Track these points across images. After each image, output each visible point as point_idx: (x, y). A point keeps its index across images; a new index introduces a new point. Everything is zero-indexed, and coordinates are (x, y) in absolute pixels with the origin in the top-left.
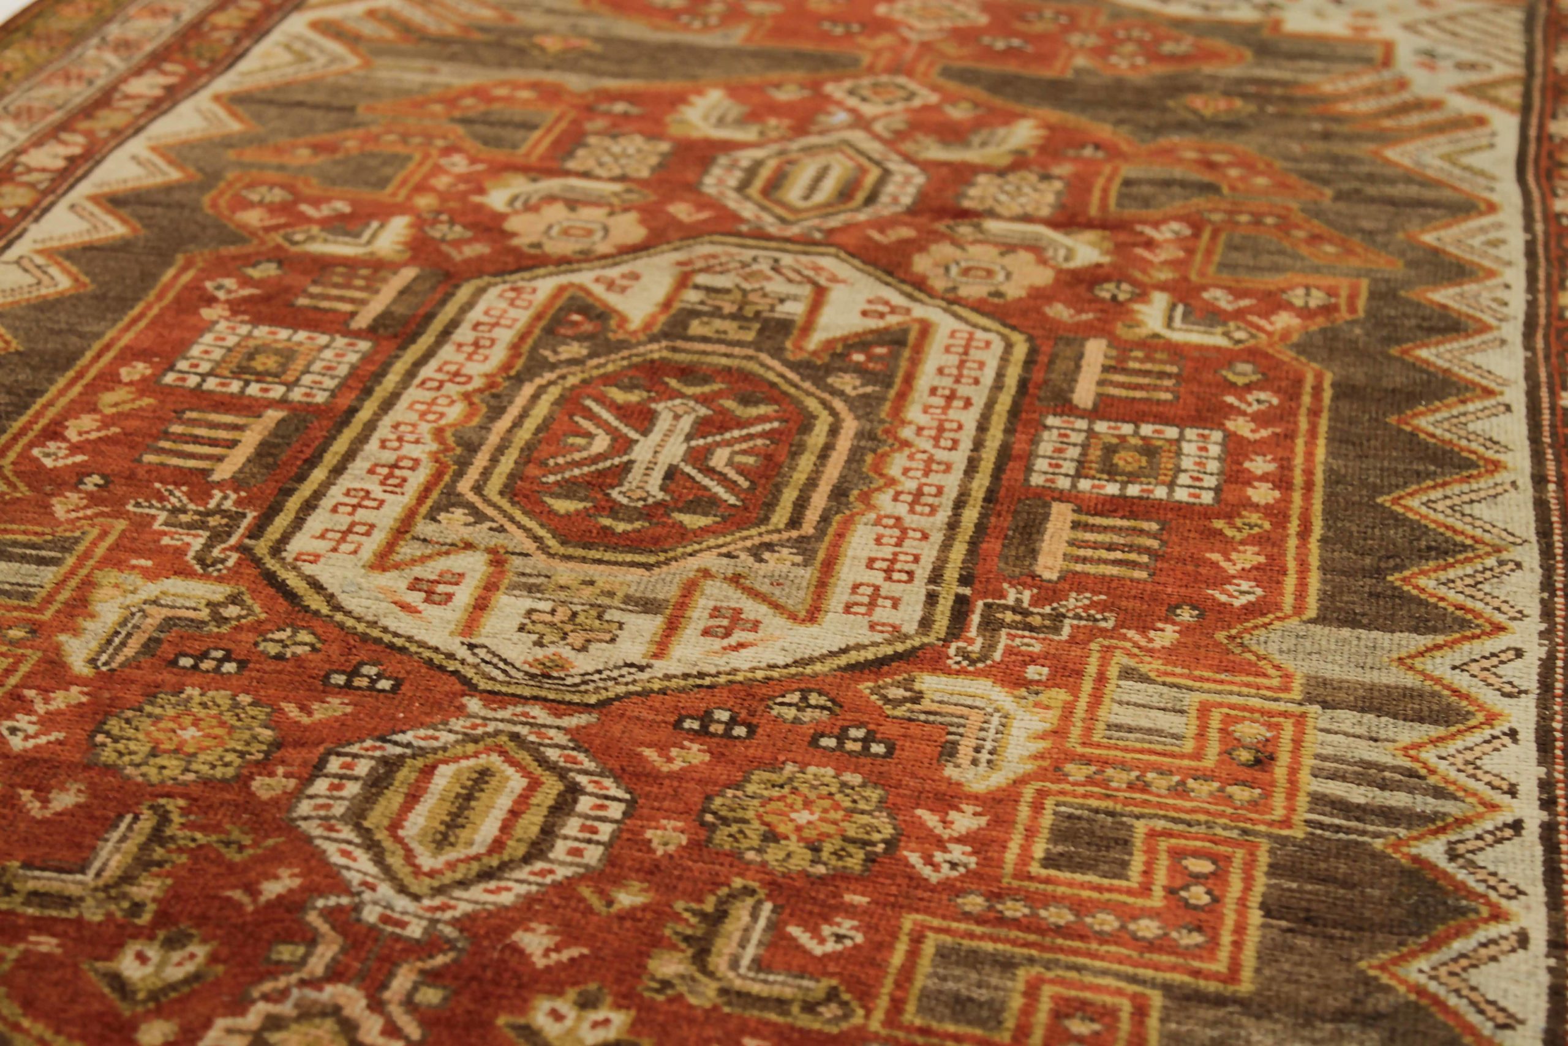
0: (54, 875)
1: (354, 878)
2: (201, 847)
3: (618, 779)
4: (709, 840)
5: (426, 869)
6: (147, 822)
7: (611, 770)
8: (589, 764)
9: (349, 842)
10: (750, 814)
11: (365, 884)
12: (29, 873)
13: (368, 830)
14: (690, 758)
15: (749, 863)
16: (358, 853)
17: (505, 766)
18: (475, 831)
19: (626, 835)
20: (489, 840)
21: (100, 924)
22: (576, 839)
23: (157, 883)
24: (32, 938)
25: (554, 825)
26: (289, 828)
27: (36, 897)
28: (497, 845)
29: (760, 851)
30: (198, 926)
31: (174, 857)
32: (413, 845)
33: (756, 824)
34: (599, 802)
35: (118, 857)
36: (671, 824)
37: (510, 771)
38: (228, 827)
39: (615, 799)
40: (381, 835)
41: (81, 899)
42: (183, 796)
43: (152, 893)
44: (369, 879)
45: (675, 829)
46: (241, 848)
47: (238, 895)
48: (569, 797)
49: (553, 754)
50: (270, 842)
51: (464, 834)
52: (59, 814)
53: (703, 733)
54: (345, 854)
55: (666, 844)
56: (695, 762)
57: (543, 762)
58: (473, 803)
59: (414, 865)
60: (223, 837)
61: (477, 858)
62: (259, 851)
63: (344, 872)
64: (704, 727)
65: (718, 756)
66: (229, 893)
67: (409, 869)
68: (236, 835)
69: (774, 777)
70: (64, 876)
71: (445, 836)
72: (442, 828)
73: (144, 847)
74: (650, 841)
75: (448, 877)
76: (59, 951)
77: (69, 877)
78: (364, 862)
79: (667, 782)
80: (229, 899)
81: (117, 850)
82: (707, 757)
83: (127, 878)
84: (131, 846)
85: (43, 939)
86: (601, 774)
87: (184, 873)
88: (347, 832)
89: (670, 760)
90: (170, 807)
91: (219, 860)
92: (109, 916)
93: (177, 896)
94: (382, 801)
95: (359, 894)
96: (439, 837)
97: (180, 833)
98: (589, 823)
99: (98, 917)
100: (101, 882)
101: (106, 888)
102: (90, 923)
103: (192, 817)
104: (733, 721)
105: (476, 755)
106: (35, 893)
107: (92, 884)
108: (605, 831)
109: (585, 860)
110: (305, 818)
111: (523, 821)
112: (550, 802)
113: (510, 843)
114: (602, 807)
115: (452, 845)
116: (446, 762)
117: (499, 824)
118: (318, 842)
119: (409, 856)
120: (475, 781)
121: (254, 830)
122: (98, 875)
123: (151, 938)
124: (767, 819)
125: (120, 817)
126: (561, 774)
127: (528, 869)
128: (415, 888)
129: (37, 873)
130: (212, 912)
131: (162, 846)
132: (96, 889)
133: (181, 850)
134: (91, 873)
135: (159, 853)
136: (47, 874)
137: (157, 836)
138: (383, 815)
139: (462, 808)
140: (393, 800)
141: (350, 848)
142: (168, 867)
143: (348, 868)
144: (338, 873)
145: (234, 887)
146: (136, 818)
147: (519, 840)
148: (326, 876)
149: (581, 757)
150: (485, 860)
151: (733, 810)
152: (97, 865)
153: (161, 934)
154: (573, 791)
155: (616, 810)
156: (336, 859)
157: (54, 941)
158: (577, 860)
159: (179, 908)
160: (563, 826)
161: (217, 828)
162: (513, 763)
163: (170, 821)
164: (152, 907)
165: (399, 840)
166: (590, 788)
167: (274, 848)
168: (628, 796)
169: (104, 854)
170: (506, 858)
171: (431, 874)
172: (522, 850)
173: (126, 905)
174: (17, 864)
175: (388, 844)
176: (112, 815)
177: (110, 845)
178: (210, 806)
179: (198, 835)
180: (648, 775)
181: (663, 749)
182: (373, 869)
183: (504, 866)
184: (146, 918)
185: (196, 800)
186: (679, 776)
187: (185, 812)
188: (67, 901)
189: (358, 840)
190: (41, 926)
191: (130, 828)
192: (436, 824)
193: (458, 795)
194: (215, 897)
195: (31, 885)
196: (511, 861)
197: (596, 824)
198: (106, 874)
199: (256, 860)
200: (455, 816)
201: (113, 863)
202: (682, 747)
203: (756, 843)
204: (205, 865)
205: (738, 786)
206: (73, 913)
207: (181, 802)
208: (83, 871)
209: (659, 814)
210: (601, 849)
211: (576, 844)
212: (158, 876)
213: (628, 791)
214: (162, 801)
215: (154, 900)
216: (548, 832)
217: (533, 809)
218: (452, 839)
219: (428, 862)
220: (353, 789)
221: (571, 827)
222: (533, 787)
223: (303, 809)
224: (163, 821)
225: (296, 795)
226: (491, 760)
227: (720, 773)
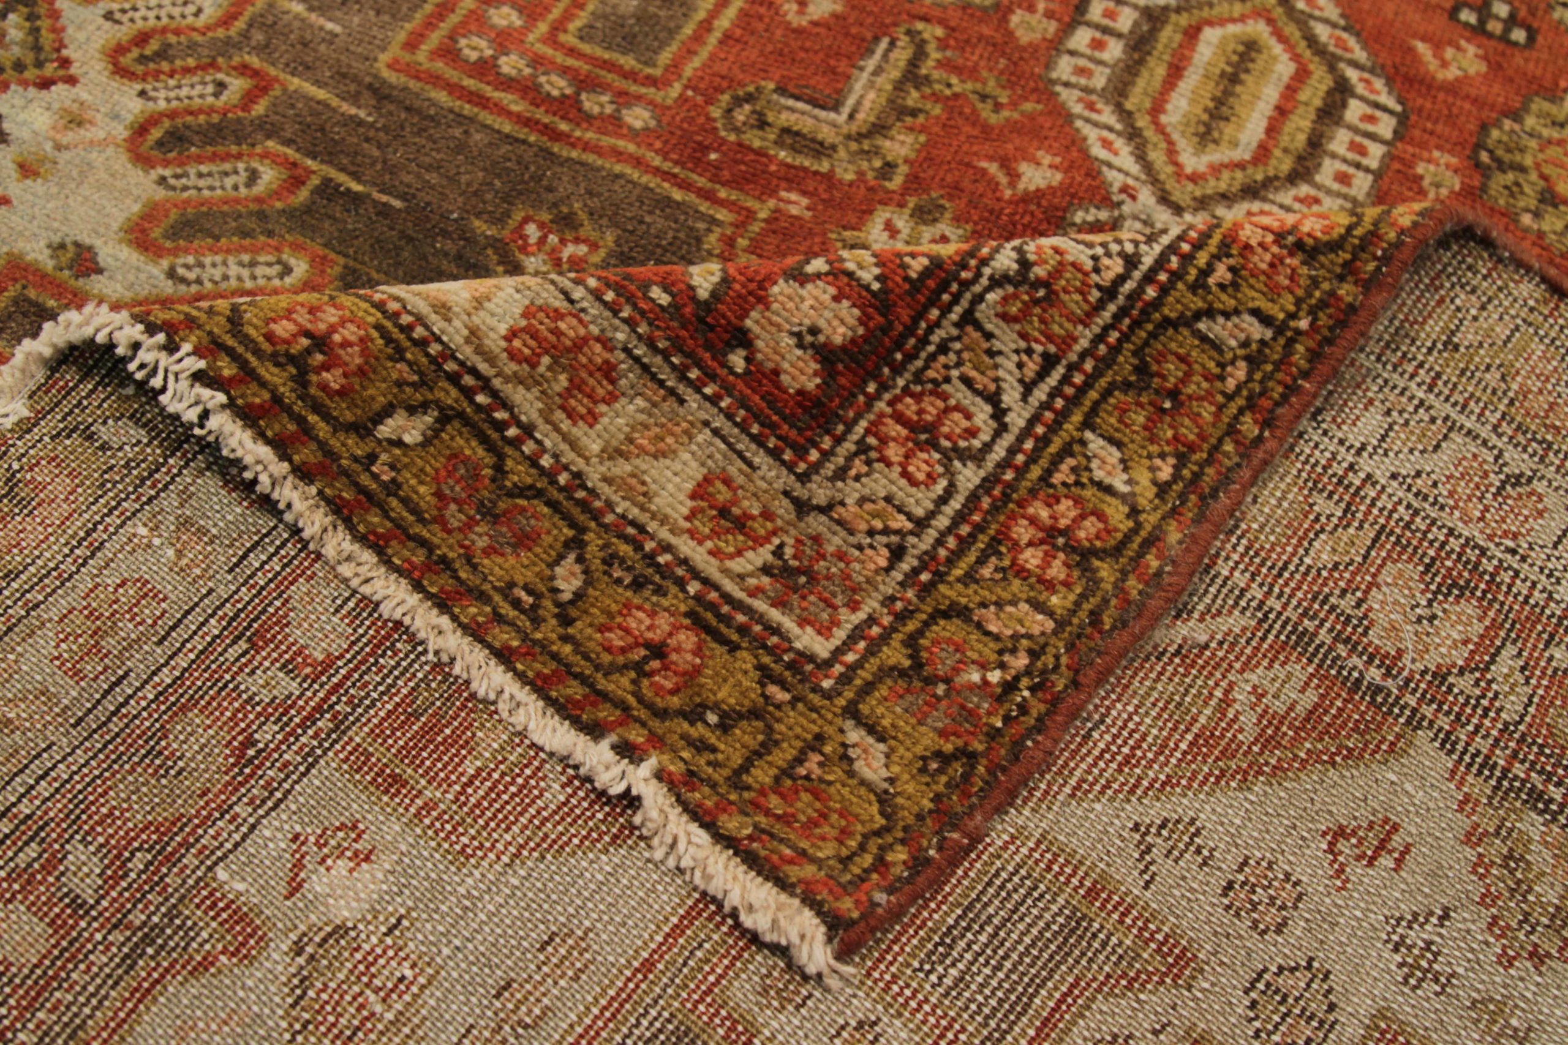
0: (807, 107)
1: (1115, 179)
2: (956, 96)
3: (1390, 82)
4: (1484, 188)
5: (1188, 170)
6: (902, 55)
7: (1383, 67)
8: (1360, 54)
9: (1110, 129)
10: (1528, 161)
11: (1124, 189)
12: (783, 101)
13: (1130, 114)
14: (1465, 64)
15: (1526, 230)
16: (1119, 143)
17: (1272, 41)
18: (1240, 127)
19: (1396, 166)
20: (1254, 145)
21: (851, 184)
22: (1345, 161)
23: (909, 139)
24: (783, 194)
25: (1321, 136)
26: (1045, 91)
27: (790, 136)
28: (1262, 153)
29: (1537, 215)
30: (951, 197)
31: (928, 106)
32: (1175, 136)
33: (1534, 176)
34: (1369, 111)
35: (872, 95)
36: (1445, 158)
37: (1278, 49)
38: (984, 73)
39: (1385, 109)
40: (1142, 122)
41: (834, 148)
42: (942, 22)
43: (904, 151)
44: (1130, 182)
45: (1448, 166)
46: (998, 107)
47: (993, 168)
48: (1338, 96)
49: (1322, 32)
50: (1028, 106)
51: (1229, 130)
52: (815, 24)
53: (1479, 31)
54: (1106, 144)
55: (1438, 186)
56: (1472, 71)
57: (1311, 40)
58: (1238, 89)
59: (1176, 164)
60: (979, 86)
61: (1241, 166)
62: (1016, 116)
63: (1105, 169)
64: (1482, 22)
65: (1495, 67)
66: (984, 164)
67: (1170, 169)
68: (991, 86)
69: (1554, 109)
70: (817, 112)
71: (1209, 130)
72: (1205, 117)
73: (899, 86)
74: (1421, 178)
75: (1211, 186)
76: (808, 214)
77: (823, 114)
78: (1125, 158)
79: (1441, 96)
80: (984, 172)
81: (871, 84)
82: (1483, 68)
83: (879, 128)
84: (885, 82)
85: (794, 196)
86: (1372, 71)
87: (936, 129)
88: (1107, 116)
89: (1445, 64)
90: (926, 36)
91: (974, 119)
92: (861, 174)
93: (929, 159)
94: (1145, 73)
95: (1119, 204)
96: (1202, 129)
97: (936, 75)
98: (1358, 139)
99: (850, 177)
100: (854, 128)
101: (860, 137)
102: (840, 181)
103: (949, 53)
104: (1512, 21)
105: (1242, 19)
106: (786, 131)
107: (845, 130)
108: (1376, 153)
109: (1353, 192)
110: (1067, 84)
111: (1289, 127)
112: (1318, 102)
113: (1277, 152)
114: (1371, 119)
115: (1216, 142)
116: (1210, 23)
117: (1264, 124)
118: (1079, 123)
119: (1172, 152)
120: (1241, 55)
121: (1011, 85)
122: (851, 117)
123: (901, 205)
124: (1547, 170)
125: (877, 39)
126: (1331, 62)
127: (1293, 192)
128: (1177, 196)
129: (791, 102)
130: (966, 184)
131: (917, 88)
132: (849, 137)
133: (936, 97)
134: (846, 110)
135: (913, 98)
136: (800, 105)
137: (912, 76)
138: (1145, 93)
139: (1227, 93)
140: (1156, 70)
141: (1111, 137)
142: (921, 119)
143: (1110, 165)
144: (1099, 173)
145: (991, 158)
146: (892, 44)
147: (1286, 150)
148: (1087, 175)
149: (1352, 42)
150: (1250, 170)
151: (1509, 150)
152: (850, 102)
153: (912, 202)
154: (1342, 90)
155: (1386, 127)
156: (1098, 151)
157: (805, 201)
158: (1344, 190)
159: (931, 172)
160: (1331, 138)
161: (972, 73)
162: (1281, 38)
163: (927, 55)
164: (903, 169)
165: (1161, 129)
166: (1360, 89)
167: (1032, 117)
168: (1399, 108)
169: (858, 87)
170: (1271, 173)
171: (1194, 178)
172: (1286, 165)
173: (878, 163)
174: (771, 86)
175: (1149, 133)
176: (869, 36)
177: (865, 75)
178: (967, 41)
179: (954, 80)
180: (1421, 82)
181: (1438, 46)
182: (1134, 168)
183: (1269, 182)
184: (896, 182)
185: (953, 30)
186: (1453, 89)
187: (943, 45)
188: (821, 149)
189: (1118, 127)
190: (794, 178)
191: (885, 56)
192: (1199, 110)
193: (1223, 74)
194: (968, 165)
195: (785, 119)
196: (1276, 178)
197: (1366, 142)
198: (860, 116)
199: (1015, 128)
200: (1219, 102)
201: (867, 104)
202: (1458, 48)
203: (1533, 204)
204: (960, 122)
205: (1517, 117)
206: (824, 166)
207: (939, 32)
208: (836, 108)
209: (1433, 141)
210: (1370, 177)
211: (1344, 168)
212: (911, 129)
213: (1400, 101)
214: (920, 26)
215: (906, 161)
216: (1316, 144)
217: (1301, 110)
218: (1216, 135)
219: (1191, 161)
220: (1114, 50)
221: (1339, 141)
222: (1302, 75)
223: (1064, 67)
224: (920, 53)
225: (1056, 46)
226: (1259, 29)
227: (1498, 93)
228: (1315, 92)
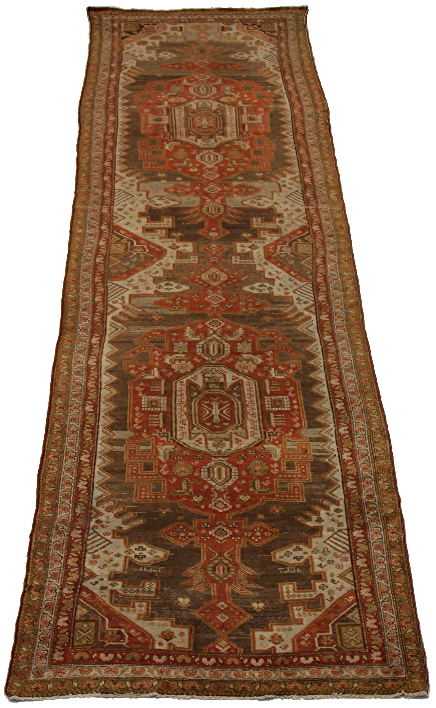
0: (179, 490)
1: (213, 485)
2: (193, 484)
3: (235, 466)
4: (249, 473)
8: (231, 465)
10: (252, 469)
11: (215, 485)
12: (177, 490)
13: (211, 478)
15: (254, 475)
16: (212, 481)
18: (222, 476)
19: (239, 474)
23: (191, 489)
24: (183, 498)
26: (202, 480)
27: (180, 493)
28: (226, 478)
29: (255, 473)
31: (191, 485)
32: (217, 479)
34: (234, 470)
35: (185, 486)
36: (244, 471)
37: (222, 467)
38: (195, 481)
40: (213, 479)
42: (187, 477)
46: (198, 483)
49: (226, 464)
52: (175, 482)
53: (242, 458)
55: (244, 474)
56: (243, 462)
58: (220, 472)
65: (245, 461)
69: (252, 463)
73: (187, 485)
74: (242, 474)
75: (223, 483)
77: (181, 490)
78: (213, 483)
80: (201, 490)
83: (188, 489)
86: (233, 466)
88: (209, 479)
89: (240, 463)
90: (187, 479)
91: (197, 485)
93: (195, 490)
94: (210, 474)
95: (215, 487)
96: (219, 477)
97: (190, 482)
99: (188, 494)
104: (244, 456)
105: (217, 466)
108: (237, 474)
109: (236, 478)
111: (227, 474)
115: (221, 478)
116: (214, 467)
117: (225, 475)
118: (207, 481)
119: (217, 481)
120: (219, 469)
121: (198, 480)
124: (254, 469)
125: (182, 481)
126: (228, 467)
127: (231, 480)
128: (220, 485)
130: (200, 492)
132: (185, 491)
135: (189, 485)
137: (188, 483)
138: (212, 476)
141: (210, 481)
142: (191, 487)
145: (201, 488)
147: (228, 477)
148: (210, 485)
149: (229, 464)
150: (225, 480)
151: (250, 468)
152: (183, 488)
153: (196, 495)
154: (231, 469)
155: (237, 471)
156: (210, 483)
157: (185, 498)
159: (196, 492)
164: (193, 492)
165: (215, 479)
166: (233, 468)
167: (202, 483)
169: (183, 486)
171: (221, 483)
173: (190, 492)
174: (175, 489)
178: (191, 478)
179: (192, 482)
180: (238, 465)
181: (238, 461)
185: (189, 477)
186: (242, 465)
187: (189, 479)
188: (183, 493)
190: (183, 496)
191: (184, 482)
193: (218, 472)
194: (199, 490)
196: (228, 479)
197: (235, 473)
198: (185, 489)
200: (219, 474)
202: (240, 460)
204: (195, 486)
205: (249, 465)
206: (185, 494)
209: (242, 470)
210: (237, 476)
211: (234, 476)
213: (237, 468)
214: (185, 478)
216: (231, 475)
217: (228, 472)
219: (220, 481)
220: (206, 473)
221: (233, 474)
222: (226, 469)
223: (202, 477)
224: (187, 482)
225: (200, 475)
226: (220, 466)
227: (246, 463)
228: (228, 470)
